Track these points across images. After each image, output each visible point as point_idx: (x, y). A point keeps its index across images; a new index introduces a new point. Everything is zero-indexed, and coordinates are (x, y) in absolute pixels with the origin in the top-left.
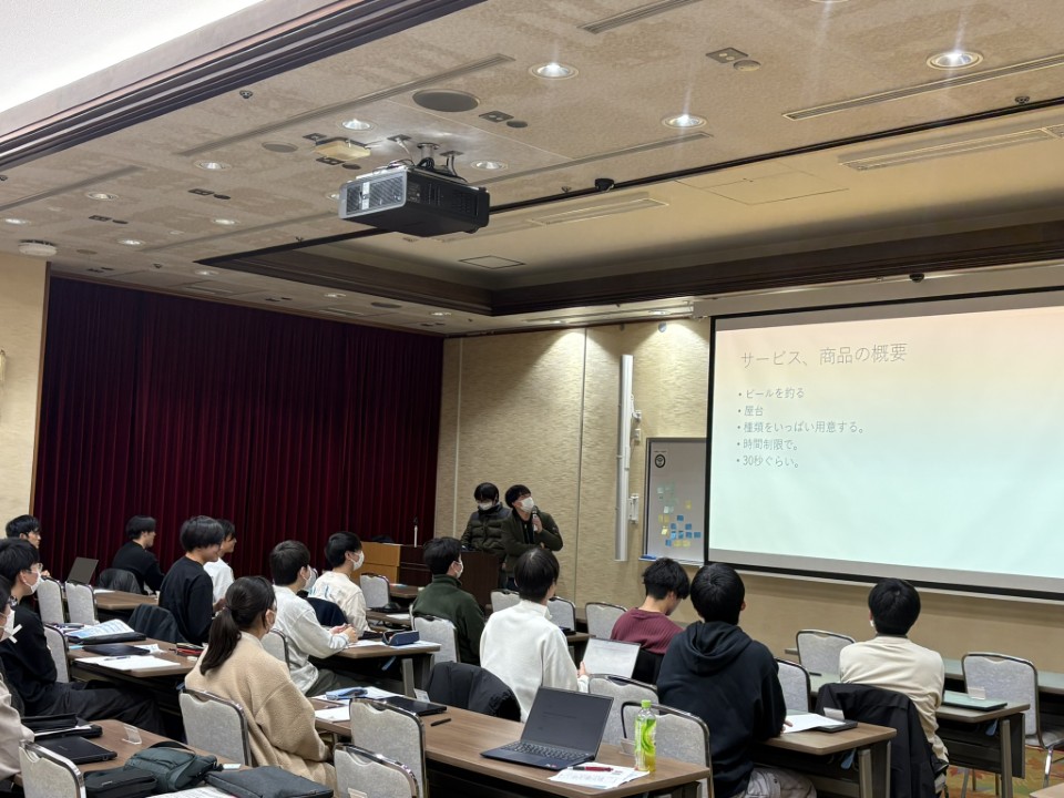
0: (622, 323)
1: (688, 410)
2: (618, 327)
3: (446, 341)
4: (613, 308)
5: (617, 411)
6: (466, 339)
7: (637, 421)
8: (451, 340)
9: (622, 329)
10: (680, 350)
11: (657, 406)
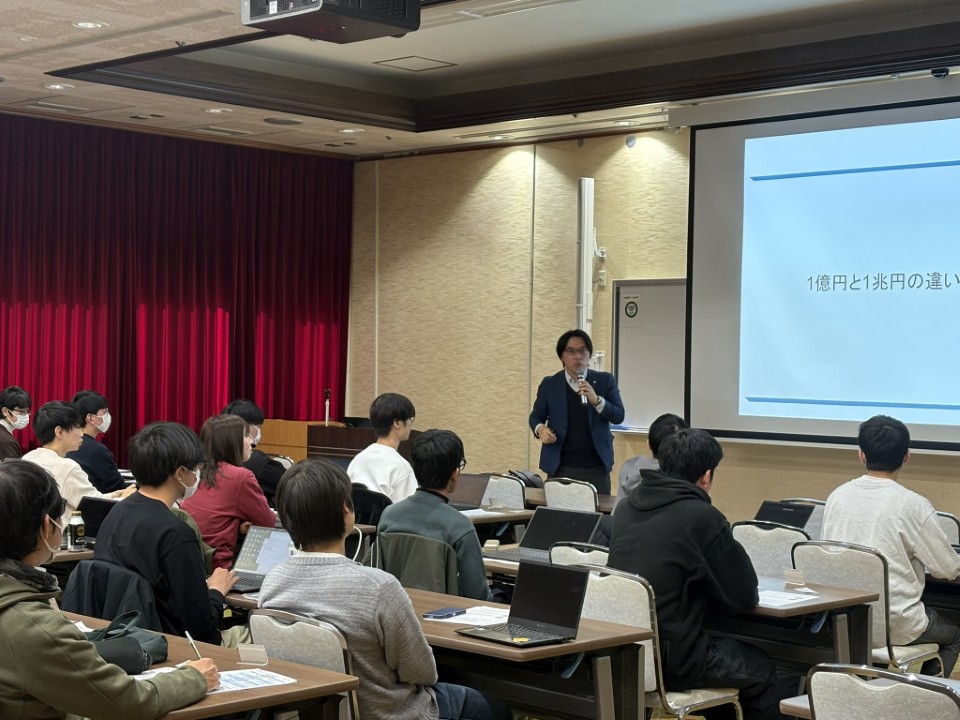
0: (580, 137)
1: (664, 245)
2: (576, 141)
3: (356, 165)
4: (569, 118)
5: (576, 250)
6: (384, 162)
7: (602, 260)
8: (363, 163)
9: (580, 145)
10: (653, 169)
11: (627, 241)
